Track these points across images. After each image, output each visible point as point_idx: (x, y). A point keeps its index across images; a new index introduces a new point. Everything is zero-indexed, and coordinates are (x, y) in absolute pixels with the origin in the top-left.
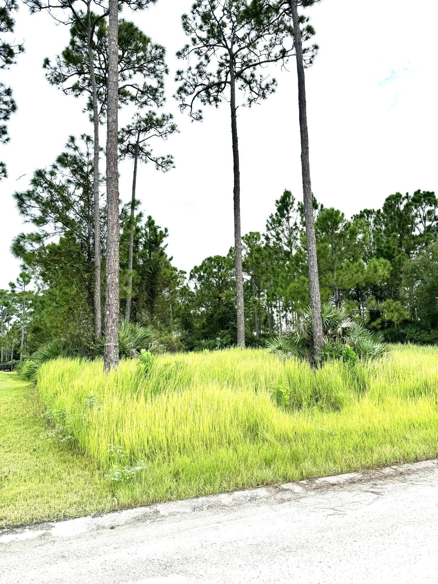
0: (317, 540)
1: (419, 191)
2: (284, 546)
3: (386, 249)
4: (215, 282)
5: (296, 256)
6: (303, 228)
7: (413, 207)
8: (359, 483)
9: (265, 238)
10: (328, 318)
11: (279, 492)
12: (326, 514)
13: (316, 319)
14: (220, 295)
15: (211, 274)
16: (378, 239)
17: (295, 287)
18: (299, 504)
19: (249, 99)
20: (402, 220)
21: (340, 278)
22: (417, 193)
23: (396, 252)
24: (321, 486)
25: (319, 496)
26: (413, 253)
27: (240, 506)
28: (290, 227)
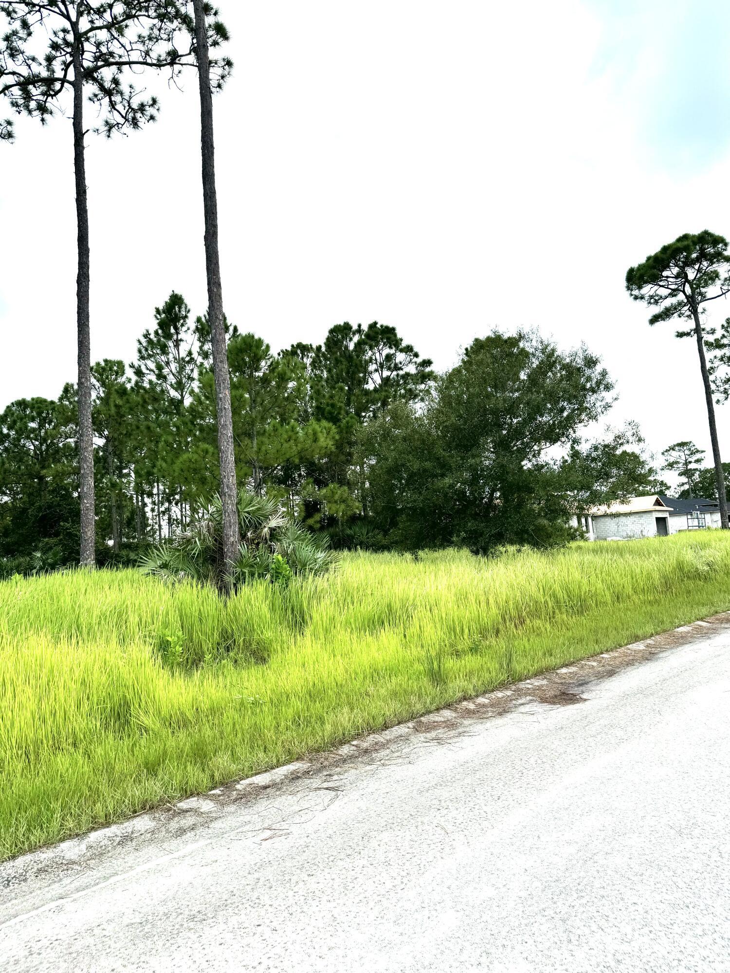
0: (249, 888)
1: (376, 323)
2: (192, 913)
3: (329, 408)
4: (32, 447)
5: (192, 409)
6: (202, 361)
7: (367, 347)
8: (306, 778)
9: (134, 372)
10: (248, 513)
11: (174, 817)
12: (257, 840)
13: (229, 515)
14: (44, 472)
15: (23, 432)
16: (318, 390)
17: (190, 461)
18: (210, 831)
19: (107, 123)
20: (352, 365)
21: (263, 448)
22: (373, 326)
23: (343, 412)
24: (246, 793)
25: (244, 812)
26: (365, 417)
27: (104, 858)
28: (181, 356)
